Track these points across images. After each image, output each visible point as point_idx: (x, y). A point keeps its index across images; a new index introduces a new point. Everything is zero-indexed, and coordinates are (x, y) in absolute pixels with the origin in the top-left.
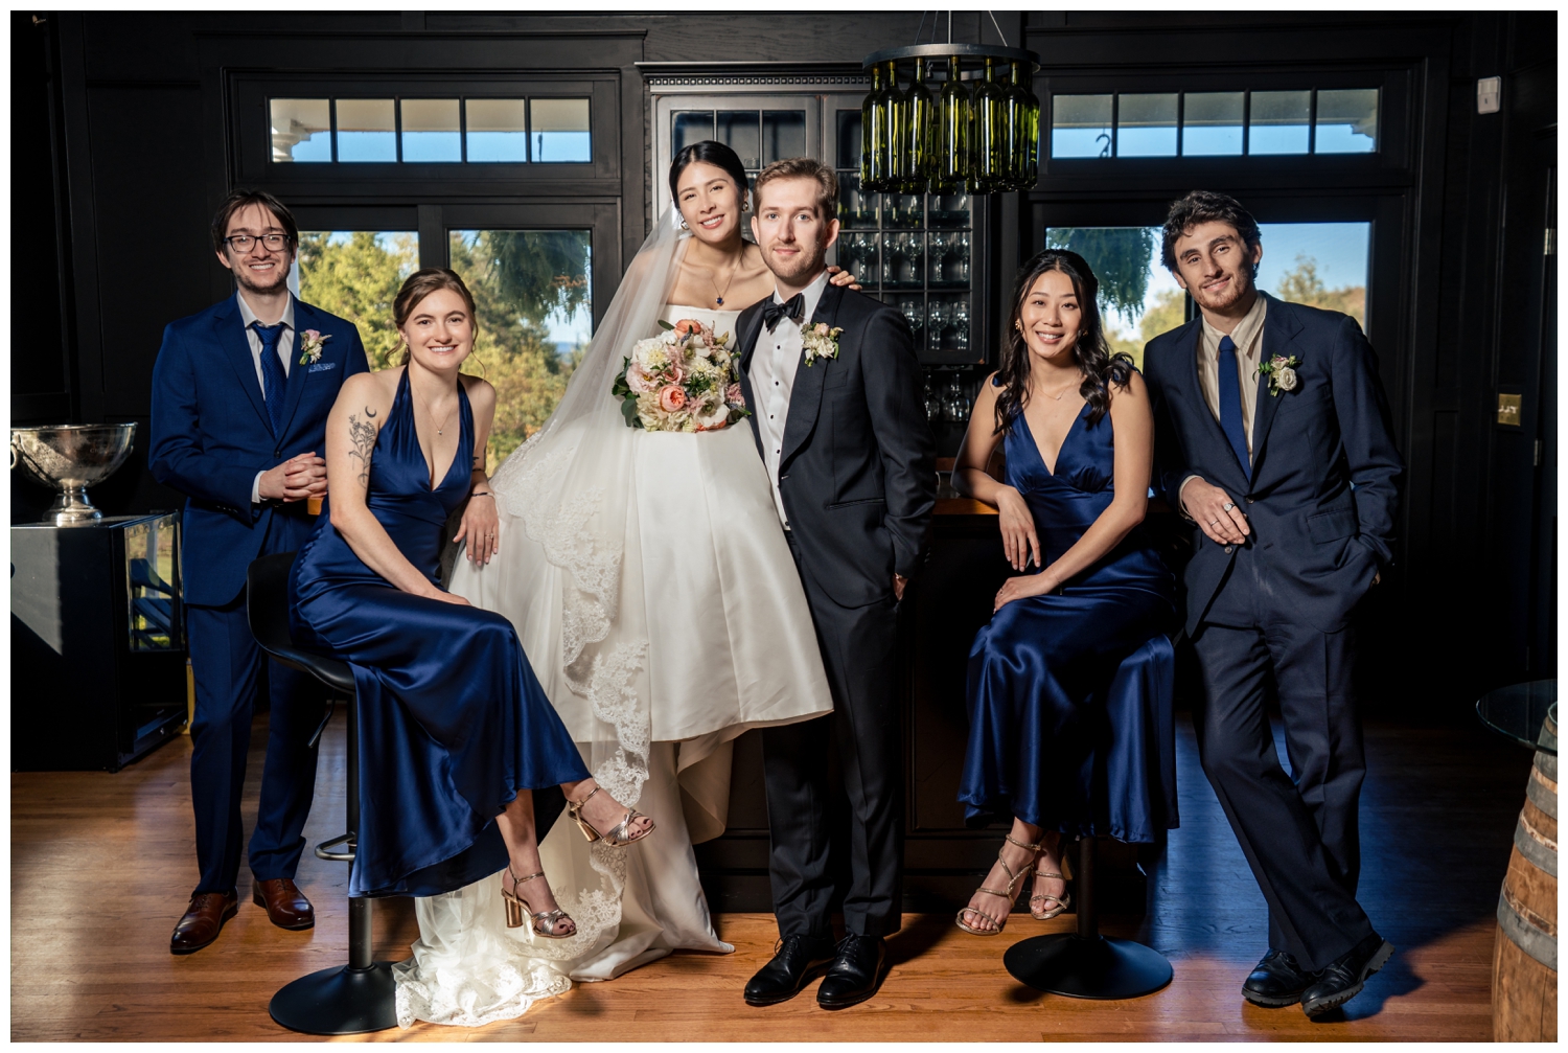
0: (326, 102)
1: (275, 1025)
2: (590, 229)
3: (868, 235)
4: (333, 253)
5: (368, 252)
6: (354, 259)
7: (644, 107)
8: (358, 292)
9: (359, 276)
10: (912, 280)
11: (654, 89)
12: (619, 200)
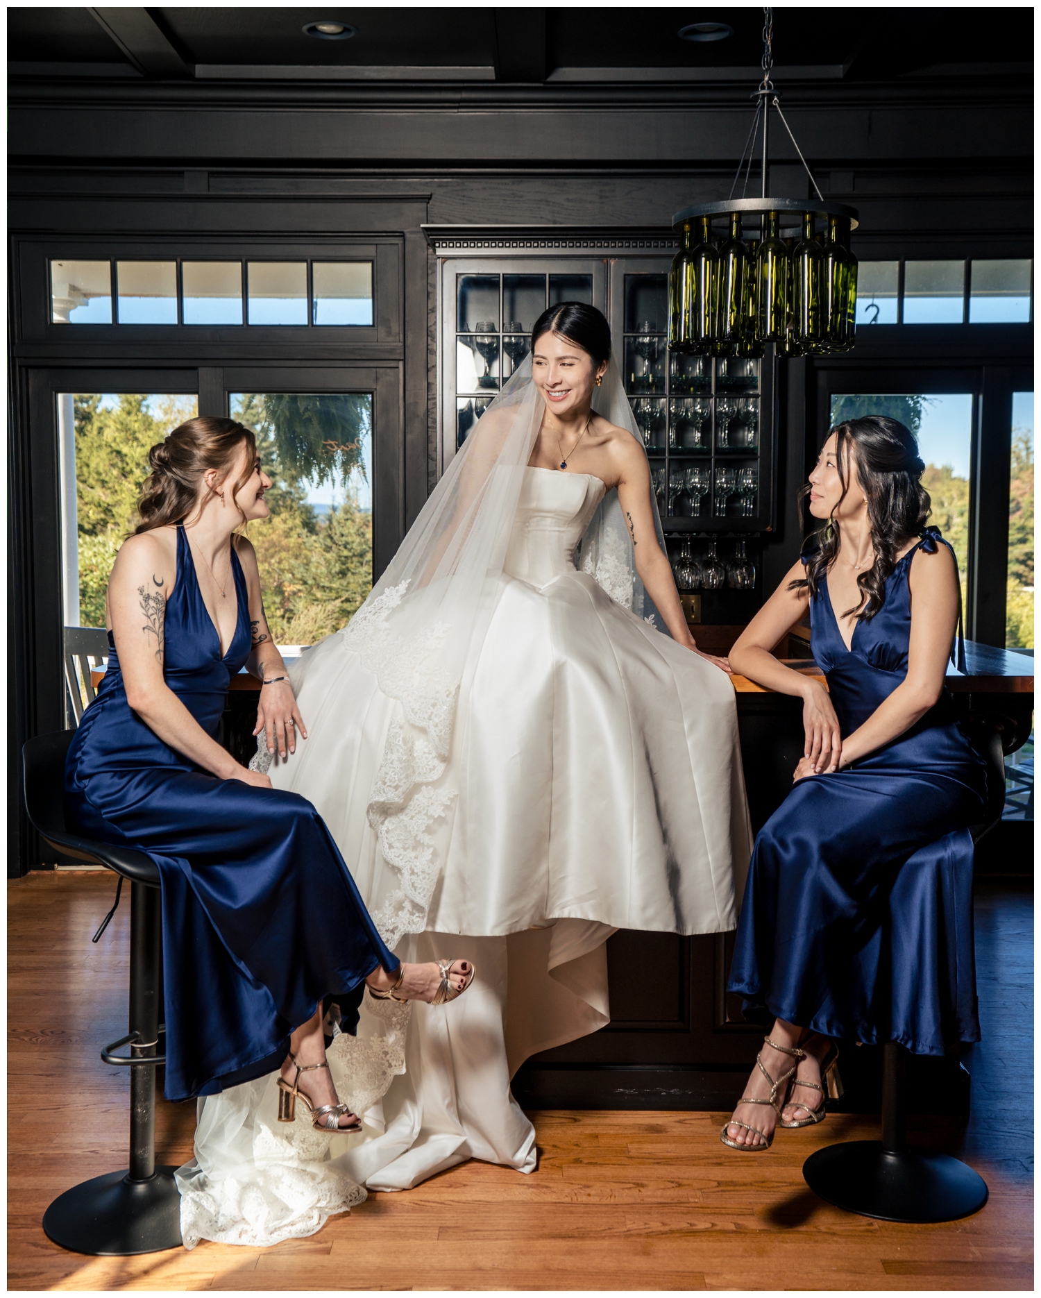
0: (108, 264)
1: (50, 1242)
2: (372, 393)
3: (653, 400)
4: (102, 418)
5: (136, 418)
6: (122, 424)
7: (429, 271)
8: (126, 455)
9: (126, 441)
10: (698, 446)
11: (440, 252)
12: (401, 364)
